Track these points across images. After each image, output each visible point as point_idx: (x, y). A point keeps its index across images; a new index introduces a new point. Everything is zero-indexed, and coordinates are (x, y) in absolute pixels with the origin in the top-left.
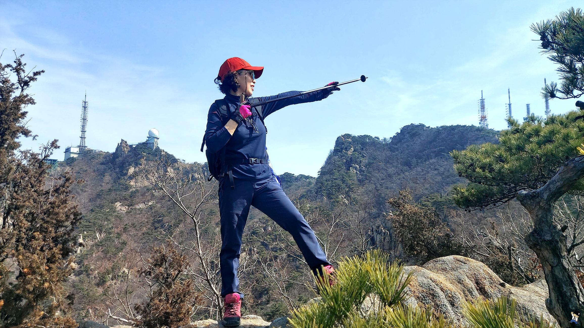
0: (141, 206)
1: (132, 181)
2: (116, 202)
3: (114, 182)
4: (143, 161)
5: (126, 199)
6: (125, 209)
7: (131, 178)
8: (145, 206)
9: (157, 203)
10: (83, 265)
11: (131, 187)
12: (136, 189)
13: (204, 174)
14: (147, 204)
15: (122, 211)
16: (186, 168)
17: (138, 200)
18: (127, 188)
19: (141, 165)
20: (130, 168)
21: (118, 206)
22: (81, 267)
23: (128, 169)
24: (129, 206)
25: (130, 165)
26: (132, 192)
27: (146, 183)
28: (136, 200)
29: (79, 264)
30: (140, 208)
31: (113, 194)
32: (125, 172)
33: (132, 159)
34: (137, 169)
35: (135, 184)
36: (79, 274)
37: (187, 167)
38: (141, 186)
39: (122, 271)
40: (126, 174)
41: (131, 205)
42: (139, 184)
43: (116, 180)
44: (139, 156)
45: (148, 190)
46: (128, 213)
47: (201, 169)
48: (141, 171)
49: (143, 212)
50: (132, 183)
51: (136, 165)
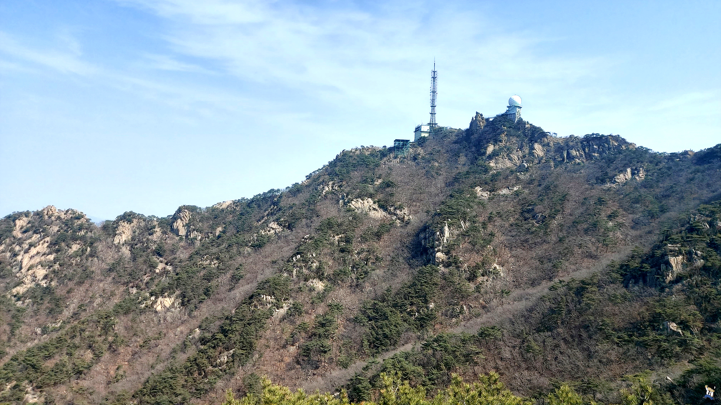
0: (505, 191)
1: (491, 162)
2: (476, 186)
3: (472, 163)
4: (503, 137)
5: (486, 183)
6: (486, 195)
7: (490, 157)
8: (509, 192)
9: (524, 188)
10: (452, 256)
11: (491, 168)
12: (496, 171)
13: (584, 150)
14: (511, 190)
15: (483, 198)
16: (558, 143)
17: (500, 184)
18: (486, 170)
19: (501, 141)
20: (488, 146)
21: (478, 191)
22: (449, 258)
23: (487, 147)
24: (490, 191)
25: (488, 142)
26: (493, 175)
27: (509, 164)
28: (498, 184)
29: (447, 255)
30: (505, 194)
31: (472, 177)
32: (483, 150)
33: (491, 136)
34: (497, 147)
35: (495, 165)
36: (447, 265)
37: (560, 142)
38: (503, 167)
39: (493, 267)
40: (484, 153)
41: (493, 191)
42: (500, 166)
43: (473, 161)
44: (499, 131)
45: (512, 172)
46: (490, 199)
47: (580, 145)
48: (501, 149)
49: (509, 199)
50: (492, 164)
51: (496, 141)
